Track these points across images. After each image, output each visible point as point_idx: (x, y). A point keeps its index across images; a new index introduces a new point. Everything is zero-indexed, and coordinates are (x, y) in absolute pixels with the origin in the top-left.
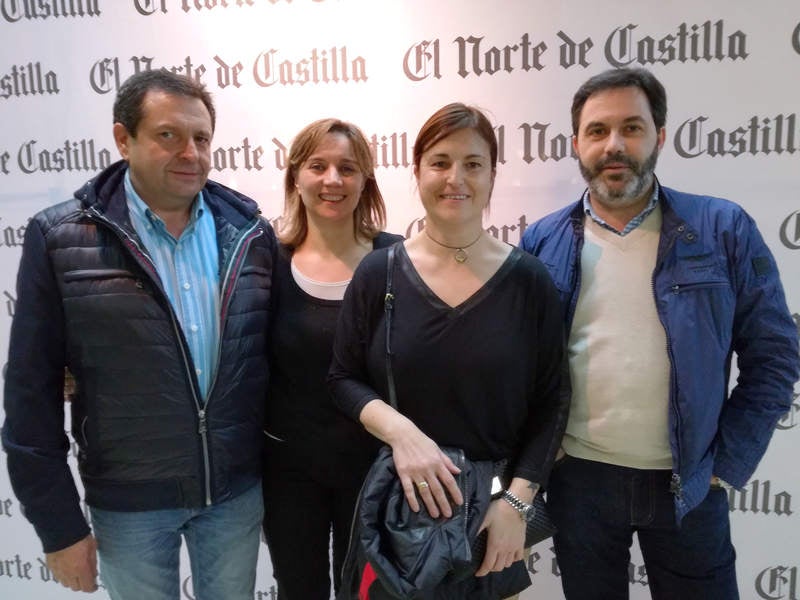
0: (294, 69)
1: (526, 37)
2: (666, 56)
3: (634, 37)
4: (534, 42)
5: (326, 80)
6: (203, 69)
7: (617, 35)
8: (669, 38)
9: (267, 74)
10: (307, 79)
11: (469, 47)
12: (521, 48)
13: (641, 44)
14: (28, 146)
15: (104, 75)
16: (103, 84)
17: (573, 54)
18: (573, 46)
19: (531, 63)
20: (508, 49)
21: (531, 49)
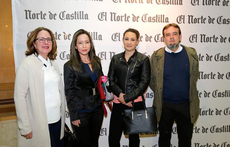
1: (202, 16)
3: (222, 18)
5: (159, 22)
6: (129, 17)
7: (219, 18)
10: (155, 21)
11: (191, 18)
12: (201, 19)
15: (102, 16)
16: (101, 18)
17: (211, 21)
18: (211, 19)
19: (203, 22)
20: (198, 19)
21: (203, 19)
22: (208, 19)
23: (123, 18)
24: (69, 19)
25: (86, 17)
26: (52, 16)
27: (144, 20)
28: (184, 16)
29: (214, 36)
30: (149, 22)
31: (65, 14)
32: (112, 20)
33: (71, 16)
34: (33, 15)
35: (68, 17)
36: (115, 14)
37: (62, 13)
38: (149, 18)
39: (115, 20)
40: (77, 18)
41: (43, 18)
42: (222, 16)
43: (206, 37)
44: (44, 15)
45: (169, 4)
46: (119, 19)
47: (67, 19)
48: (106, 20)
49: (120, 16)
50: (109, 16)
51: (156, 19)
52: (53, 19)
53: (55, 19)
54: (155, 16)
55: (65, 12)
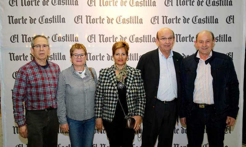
0: (126, 20)
2: (204, 22)
3: (198, 18)
4: (178, 18)
5: (133, 23)
6: (104, 19)
7: (194, 18)
8: (204, 19)
10: (129, 23)
11: (165, 18)
12: (175, 19)
13: (199, 19)
14: (55, 35)
15: (78, 19)
16: (77, 21)
17: (186, 20)
18: (186, 19)
19: (177, 22)
20: (173, 19)
21: (177, 19)
22: (182, 19)
23: (98, 21)
24: (48, 23)
25: (64, 20)
26: (32, 21)
27: (118, 22)
28: (158, 17)
29: (190, 35)
30: (123, 23)
31: (44, 18)
32: (87, 23)
33: (50, 20)
34: (15, 20)
35: (47, 21)
36: (90, 17)
37: (41, 18)
38: (123, 20)
39: (90, 23)
40: (54, 21)
41: (24, 22)
42: (197, 16)
43: (181, 37)
44: (25, 20)
45: (143, 6)
46: (94, 21)
47: (46, 23)
48: (82, 23)
49: (95, 18)
50: (84, 19)
51: (130, 20)
52: (33, 24)
53: (35, 23)
54: (129, 18)
55: (44, 16)
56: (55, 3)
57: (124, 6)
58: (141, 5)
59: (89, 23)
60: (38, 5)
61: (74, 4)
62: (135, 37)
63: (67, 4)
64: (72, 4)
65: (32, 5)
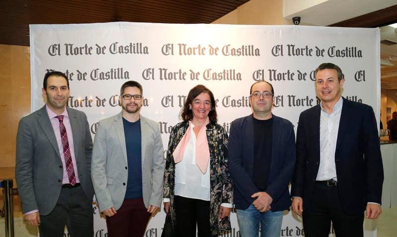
6: (186, 74)
9: (208, 77)
11: (273, 73)
12: (287, 74)
15: (148, 73)
16: (147, 76)
17: (302, 76)
18: (301, 74)
19: (290, 78)
20: (283, 74)
21: (290, 74)
22: (297, 74)
23: (177, 76)
24: (104, 79)
25: (127, 75)
26: (81, 76)
27: (206, 77)
28: (263, 71)
29: (307, 97)
30: (214, 79)
31: (99, 72)
32: (161, 79)
33: (106, 75)
35: (102, 76)
36: (165, 70)
37: (94, 72)
38: (213, 74)
39: (166, 79)
40: (113, 77)
43: (296, 99)
44: (70, 75)
45: (242, 55)
46: (171, 76)
47: (101, 79)
48: (153, 78)
49: (173, 72)
50: (157, 73)
51: (223, 75)
52: (82, 80)
53: (85, 80)
54: (222, 71)
55: (98, 69)
56: (114, 50)
57: (214, 55)
58: (239, 54)
59: (164, 79)
60: (91, 54)
61: (143, 51)
62: (230, 99)
63: (133, 51)
64: (139, 51)
65: (81, 54)
